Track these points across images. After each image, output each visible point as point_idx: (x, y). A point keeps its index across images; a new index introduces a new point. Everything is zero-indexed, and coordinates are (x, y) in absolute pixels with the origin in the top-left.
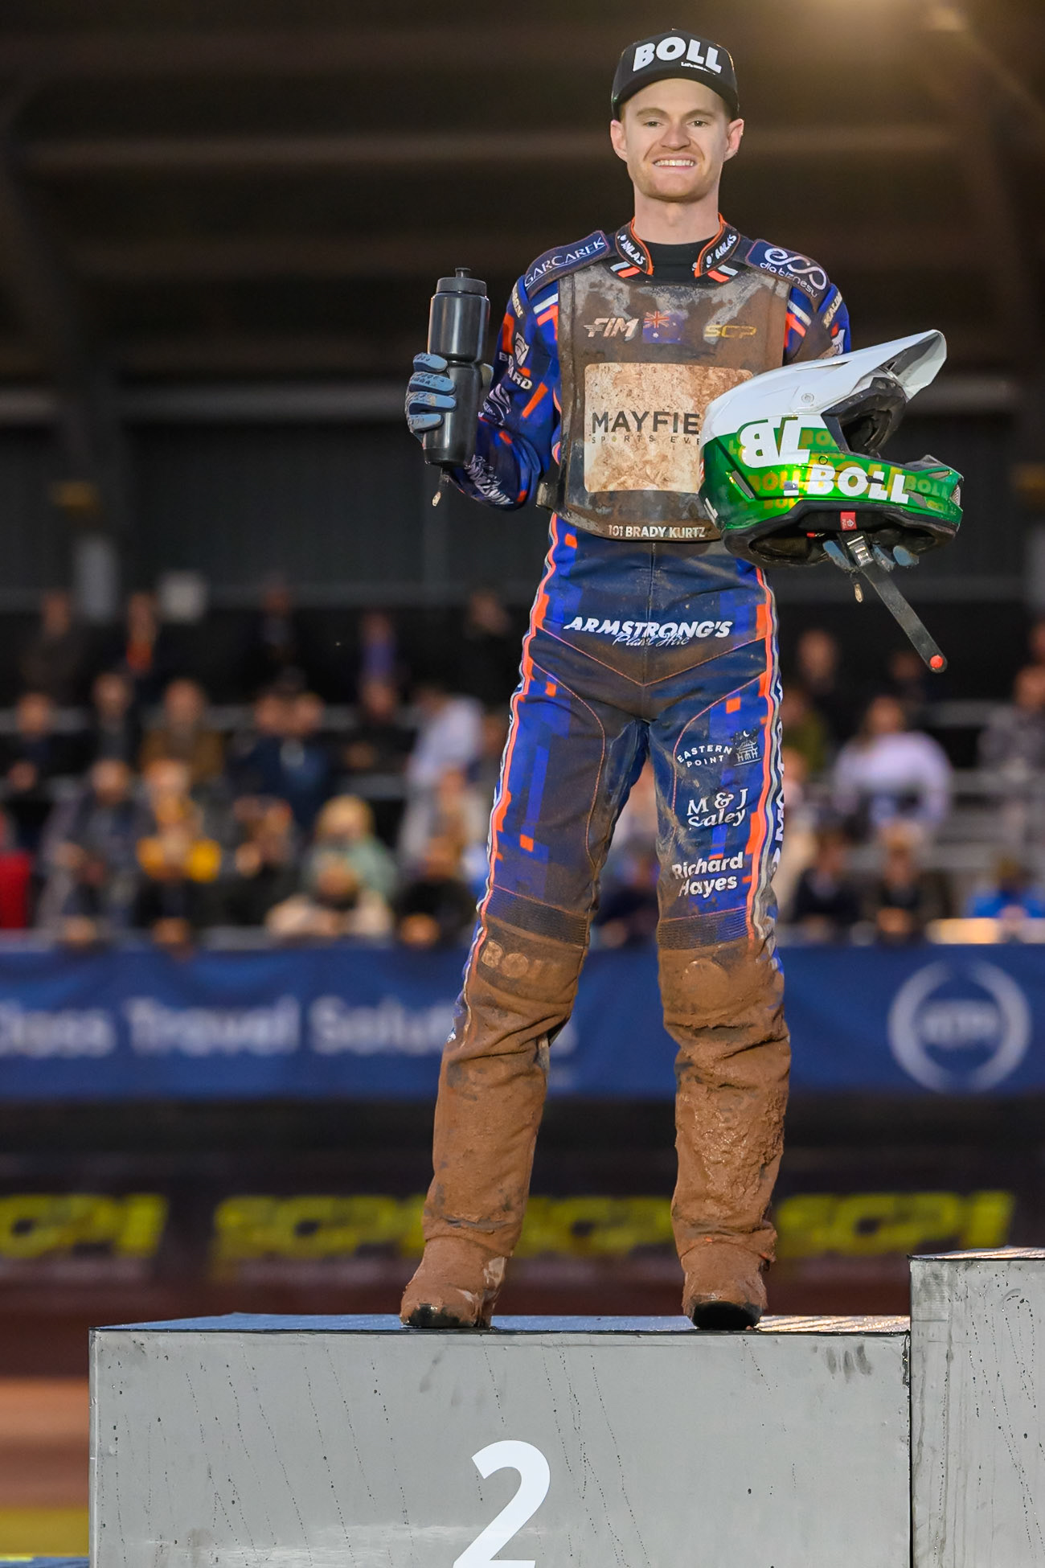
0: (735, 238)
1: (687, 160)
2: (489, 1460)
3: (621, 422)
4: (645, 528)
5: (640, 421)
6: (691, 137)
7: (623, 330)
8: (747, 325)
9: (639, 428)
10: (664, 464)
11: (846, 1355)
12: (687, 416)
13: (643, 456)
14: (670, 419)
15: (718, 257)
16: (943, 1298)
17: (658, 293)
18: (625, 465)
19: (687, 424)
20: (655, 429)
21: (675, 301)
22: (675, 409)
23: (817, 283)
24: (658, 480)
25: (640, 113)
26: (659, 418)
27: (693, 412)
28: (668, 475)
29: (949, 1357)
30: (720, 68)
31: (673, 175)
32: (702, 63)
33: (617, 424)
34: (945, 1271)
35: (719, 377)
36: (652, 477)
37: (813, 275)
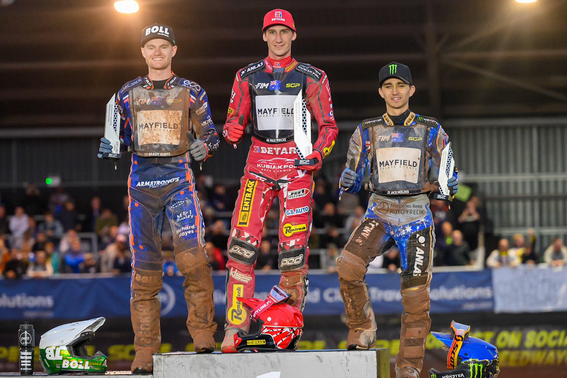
0: (176, 78)
1: (161, 58)
3: (146, 126)
4: (154, 153)
5: (151, 126)
6: (162, 52)
7: (146, 102)
8: (179, 99)
9: (151, 127)
10: (158, 136)
12: (164, 124)
13: (153, 134)
14: (159, 125)
15: (171, 83)
16: (162, 365)
17: (155, 92)
18: (148, 137)
19: (164, 126)
20: (155, 127)
21: (159, 93)
22: (161, 122)
23: (198, 89)
24: (157, 140)
25: (148, 46)
26: (157, 124)
27: (165, 123)
28: (160, 139)
30: (169, 33)
31: (157, 62)
32: (163, 32)
33: (145, 127)
34: (162, 358)
35: (172, 113)
36: (155, 140)
37: (197, 87)
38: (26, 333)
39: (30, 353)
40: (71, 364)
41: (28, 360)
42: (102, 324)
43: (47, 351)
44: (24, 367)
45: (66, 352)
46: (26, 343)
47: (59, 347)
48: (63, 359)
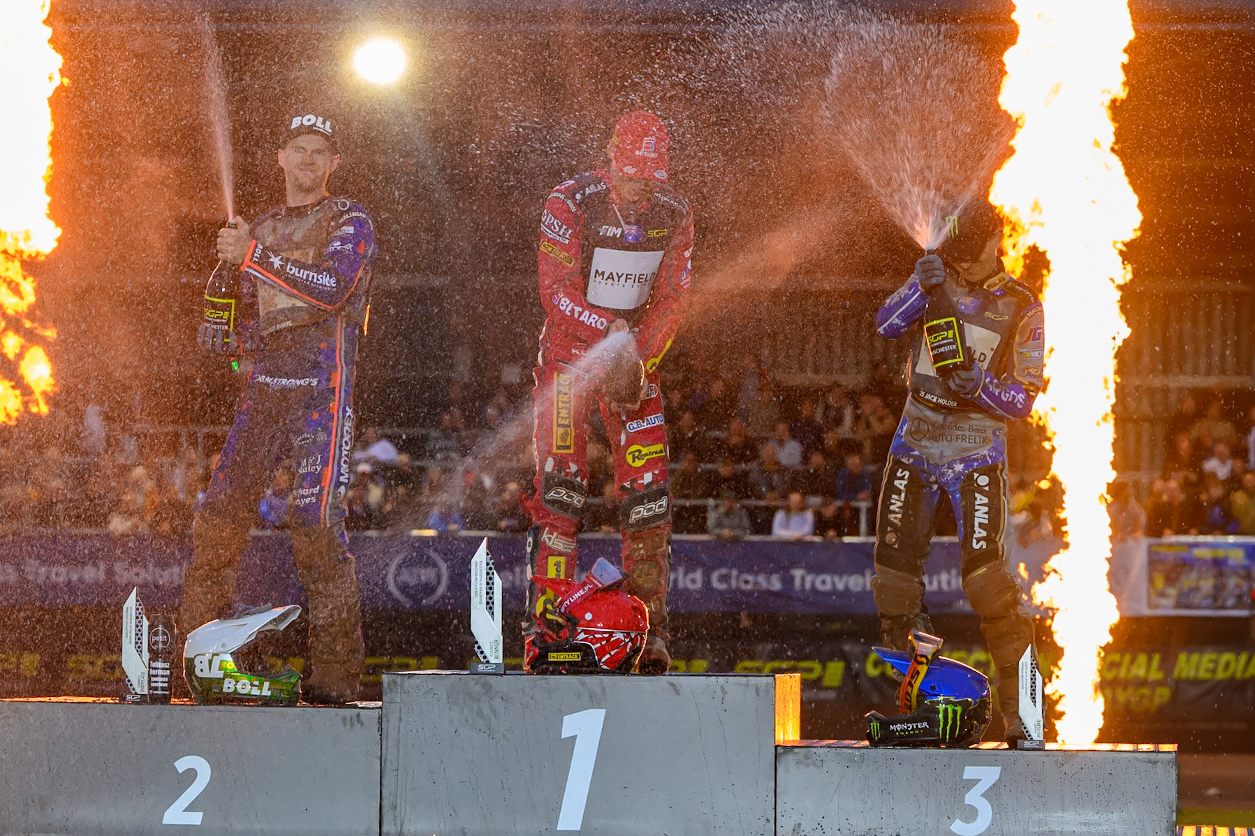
2: (182, 765)
11: (351, 718)
29: (400, 719)
34: (399, 680)
38: (160, 628)
39: (167, 665)
40: (239, 686)
41: (163, 676)
42: (294, 617)
43: (197, 662)
44: (156, 689)
45: (230, 665)
46: (161, 646)
47: (218, 655)
48: (226, 675)
